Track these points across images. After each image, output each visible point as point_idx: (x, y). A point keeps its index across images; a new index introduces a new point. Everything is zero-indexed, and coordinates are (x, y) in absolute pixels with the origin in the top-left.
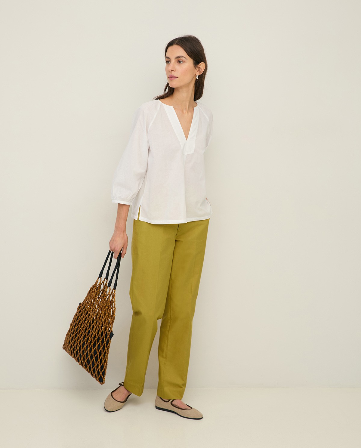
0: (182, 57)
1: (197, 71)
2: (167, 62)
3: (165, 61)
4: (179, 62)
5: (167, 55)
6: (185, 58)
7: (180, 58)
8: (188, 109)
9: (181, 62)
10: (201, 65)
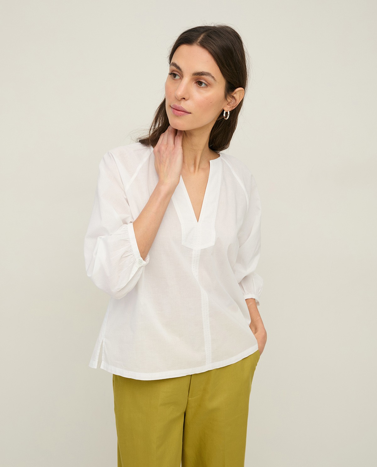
0: (208, 74)
1: (227, 104)
2: (173, 74)
3: (168, 71)
4: (199, 83)
5: (175, 60)
6: (213, 77)
7: (203, 76)
8: (199, 166)
9: (203, 85)
10: (238, 94)
